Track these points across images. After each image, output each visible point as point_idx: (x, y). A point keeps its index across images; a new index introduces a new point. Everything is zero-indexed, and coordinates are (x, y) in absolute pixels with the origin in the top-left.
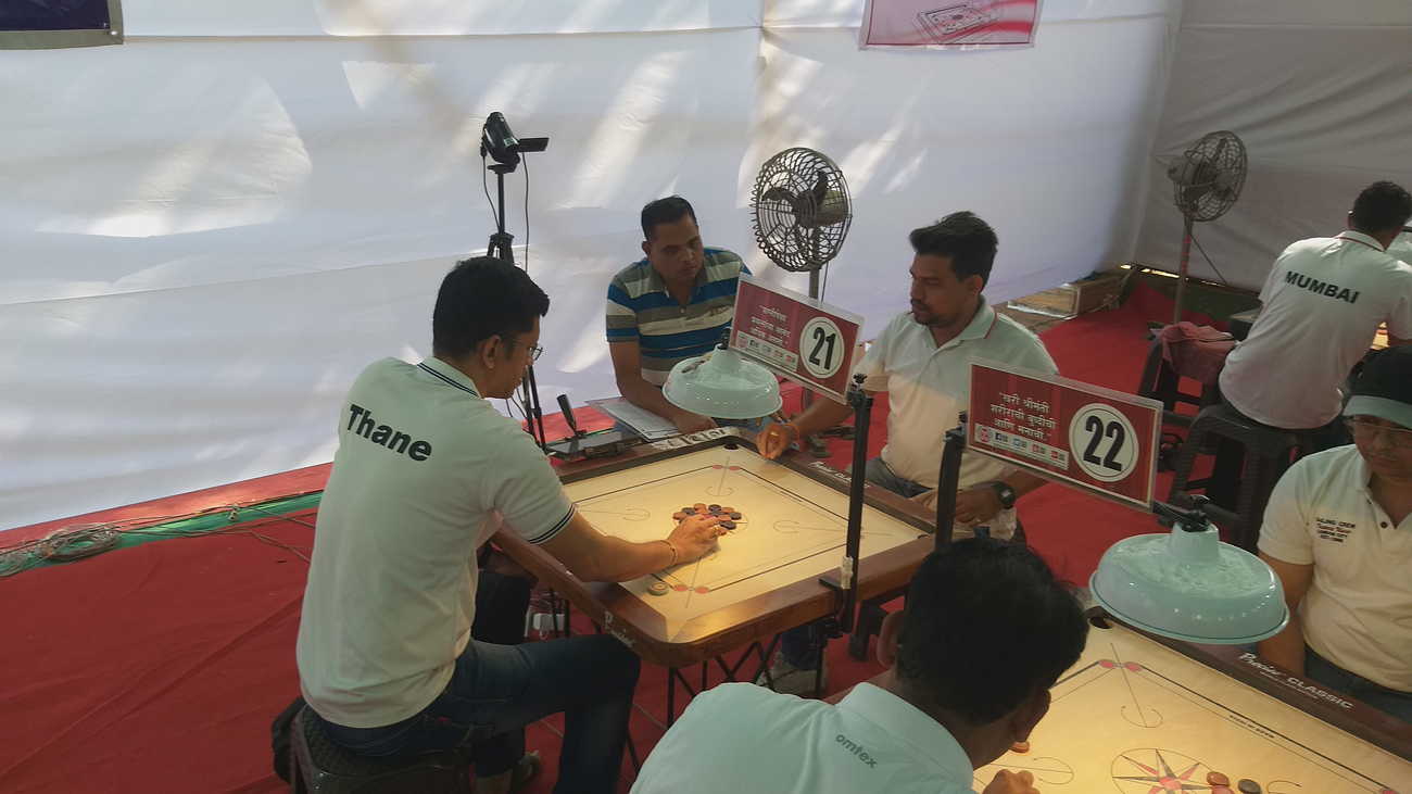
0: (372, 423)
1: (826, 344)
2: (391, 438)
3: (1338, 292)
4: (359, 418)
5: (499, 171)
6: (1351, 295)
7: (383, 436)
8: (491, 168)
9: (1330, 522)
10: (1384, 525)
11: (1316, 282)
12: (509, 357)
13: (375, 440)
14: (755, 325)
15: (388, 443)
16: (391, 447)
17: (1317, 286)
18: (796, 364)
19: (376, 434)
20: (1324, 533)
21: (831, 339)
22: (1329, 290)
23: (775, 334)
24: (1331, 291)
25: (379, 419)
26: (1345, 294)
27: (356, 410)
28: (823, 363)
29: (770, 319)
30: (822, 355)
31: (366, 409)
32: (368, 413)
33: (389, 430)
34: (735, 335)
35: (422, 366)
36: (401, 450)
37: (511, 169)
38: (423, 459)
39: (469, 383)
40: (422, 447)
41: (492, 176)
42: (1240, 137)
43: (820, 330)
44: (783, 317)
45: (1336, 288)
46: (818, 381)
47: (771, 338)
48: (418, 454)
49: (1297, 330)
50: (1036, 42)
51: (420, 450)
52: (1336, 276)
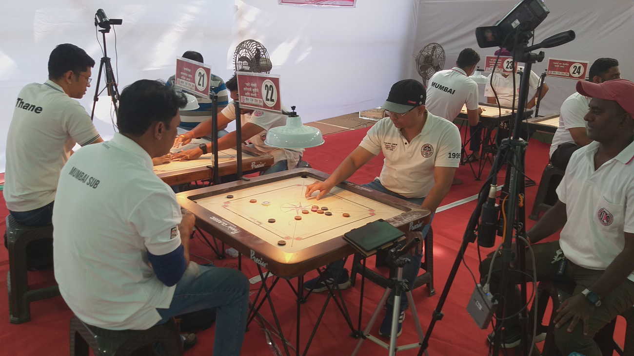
0: (23, 103)
1: (202, 78)
2: (29, 107)
3: (448, 90)
4: (20, 101)
5: (103, 32)
6: (453, 91)
7: (26, 107)
8: (99, 31)
9: (389, 143)
10: (406, 144)
11: (441, 86)
12: (77, 80)
13: (24, 108)
14: (182, 75)
15: (28, 109)
16: (29, 110)
17: (441, 88)
18: (194, 87)
19: (25, 106)
20: (387, 147)
21: (203, 76)
22: (445, 89)
23: (188, 78)
24: (446, 89)
25: (26, 102)
26: (450, 91)
27: (19, 99)
28: (202, 85)
29: (187, 72)
30: (201, 83)
31: (22, 98)
32: (22, 100)
33: (29, 105)
34: (177, 79)
35: (45, 84)
36: (32, 110)
37: (108, 31)
38: (39, 113)
39: (61, 89)
40: (39, 109)
41: (101, 34)
42: (443, 47)
43: (200, 73)
44: (189, 70)
45: (448, 88)
46: (201, 92)
47: (188, 79)
48: (38, 111)
49: (435, 103)
50: (356, 6)
51: (38, 110)
52: (448, 84)
